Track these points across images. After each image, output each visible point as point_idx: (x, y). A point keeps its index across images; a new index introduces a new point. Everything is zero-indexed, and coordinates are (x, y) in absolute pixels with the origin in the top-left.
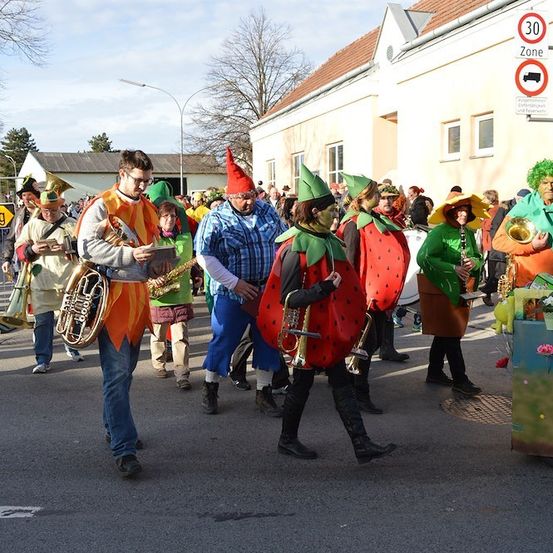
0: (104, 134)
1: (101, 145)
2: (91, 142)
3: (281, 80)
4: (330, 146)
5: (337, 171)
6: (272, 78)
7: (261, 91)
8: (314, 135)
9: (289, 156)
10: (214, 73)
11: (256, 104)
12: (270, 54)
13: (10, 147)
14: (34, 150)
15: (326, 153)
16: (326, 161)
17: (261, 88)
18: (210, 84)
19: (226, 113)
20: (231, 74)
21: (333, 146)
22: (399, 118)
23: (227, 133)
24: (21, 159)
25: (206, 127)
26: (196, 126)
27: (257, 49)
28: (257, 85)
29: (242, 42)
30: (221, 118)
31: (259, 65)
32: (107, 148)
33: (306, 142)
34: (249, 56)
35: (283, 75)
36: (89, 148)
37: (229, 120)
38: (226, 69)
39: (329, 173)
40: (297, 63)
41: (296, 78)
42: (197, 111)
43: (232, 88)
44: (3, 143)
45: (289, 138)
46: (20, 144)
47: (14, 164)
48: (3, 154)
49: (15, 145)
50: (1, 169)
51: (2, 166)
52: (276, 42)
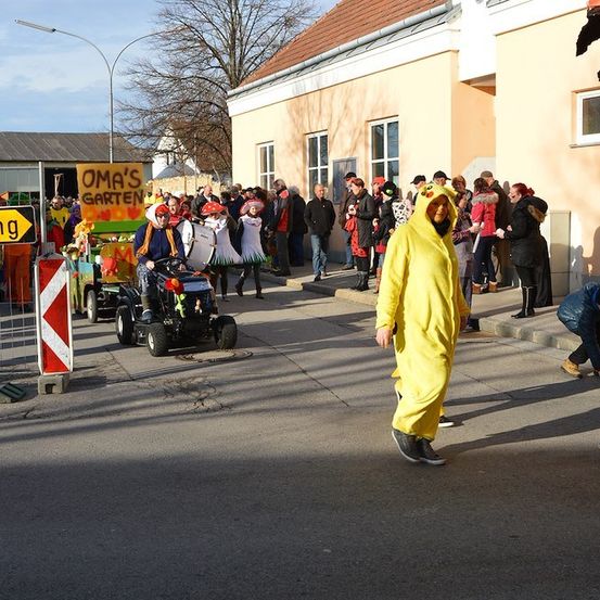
4: (374, 123)
5: (386, 160)
9: (299, 136)
11: (226, 59)
15: (366, 133)
16: (366, 144)
21: (378, 123)
22: (499, 83)
30: (176, 80)
33: (331, 117)
39: (371, 162)
41: (288, 22)
45: (299, 111)
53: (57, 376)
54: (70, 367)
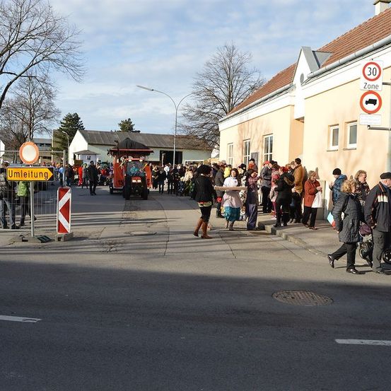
0: (129, 119)
1: (127, 126)
2: (120, 124)
3: (244, 90)
4: (265, 137)
5: (269, 154)
6: (238, 88)
7: (230, 97)
8: (256, 129)
9: (241, 142)
10: (198, 84)
11: (226, 105)
12: (237, 71)
13: (66, 125)
14: (81, 129)
15: (263, 141)
16: (262, 147)
17: (230, 94)
18: (195, 90)
19: (205, 111)
20: (210, 85)
21: (267, 137)
23: (205, 124)
24: (72, 134)
25: (192, 119)
26: (184, 118)
27: (228, 69)
28: (227, 93)
29: (219, 64)
30: (202, 114)
31: (229, 79)
32: (131, 129)
33: (251, 133)
34: (222, 73)
35: (245, 87)
36: (119, 129)
37: (207, 115)
38: (207, 81)
39: (264, 154)
40: (255, 78)
41: (253, 88)
42: (186, 108)
44: (62, 123)
46: (73, 124)
47: (68, 137)
48: (60, 130)
49: (69, 125)
50: (58, 140)
51: (60, 138)
52: (241, 64)
53: (63, 234)
54: (69, 232)
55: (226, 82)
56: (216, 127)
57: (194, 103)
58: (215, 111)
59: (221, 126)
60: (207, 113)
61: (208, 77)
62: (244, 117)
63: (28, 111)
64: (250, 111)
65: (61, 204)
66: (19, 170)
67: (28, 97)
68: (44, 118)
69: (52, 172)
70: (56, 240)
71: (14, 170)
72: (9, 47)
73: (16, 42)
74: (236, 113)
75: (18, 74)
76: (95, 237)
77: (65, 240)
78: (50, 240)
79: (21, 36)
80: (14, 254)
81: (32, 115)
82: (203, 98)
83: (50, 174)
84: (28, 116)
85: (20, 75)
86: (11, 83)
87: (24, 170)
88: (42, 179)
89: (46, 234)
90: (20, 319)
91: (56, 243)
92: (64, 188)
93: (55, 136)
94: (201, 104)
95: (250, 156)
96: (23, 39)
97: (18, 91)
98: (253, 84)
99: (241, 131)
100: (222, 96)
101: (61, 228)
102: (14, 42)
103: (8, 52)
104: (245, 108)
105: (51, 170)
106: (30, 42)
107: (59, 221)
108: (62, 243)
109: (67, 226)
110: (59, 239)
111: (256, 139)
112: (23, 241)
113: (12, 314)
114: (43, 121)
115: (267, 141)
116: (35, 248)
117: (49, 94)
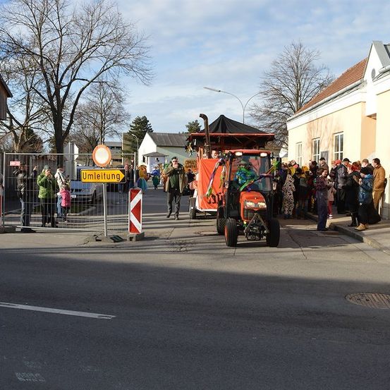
0: (197, 121)
1: (194, 128)
2: (187, 126)
3: (312, 88)
4: (336, 135)
5: (339, 152)
6: (306, 86)
7: (298, 95)
8: (326, 127)
9: (310, 141)
10: (266, 83)
11: (294, 104)
12: (305, 69)
13: (136, 128)
14: (150, 131)
15: (333, 140)
16: (332, 145)
17: (298, 93)
18: (263, 90)
19: (273, 110)
20: (277, 84)
23: (273, 123)
24: (141, 137)
25: (259, 119)
27: (295, 67)
28: (295, 91)
29: (286, 62)
30: (269, 113)
31: (296, 78)
32: (198, 130)
33: (321, 131)
34: (290, 72)
35: (313, 85)
36: (186, 130)
37: (275, 114)
38: (274, 80)
39: (334, 153)
40: (323, 76)
41: (322, 86)
42: (254, 108)
43: (278, 93)
44: (131, 126)
46: (142, 127)
47: (137, 140)
48: (130, 133)
49: (138, 128)
50: (128, 143)
51: (130, 140)
52: (309, 61)
53: (134, 234)
54: (140, 232)
55: (294, 80)
56: (283, 127)
57: (262, 103)
58: (283, 110)
59: (290, 126)
60: (275, 112)
61: (275, 75)
62: (313, 115)
63: (100, 115)
64: (319, 109)
65: (133, 205)
66: (92, 173)
67: (99, 102)
68: (115, 122)
69: (124, 174)
70: (128, 239)
71: (88, 173)
72: (81, 55)
73: (88, 50)
74: (304, 111)
75: (90, 80)
76: (165, 237)
77: (137, 240)
78: (122, 240)
79: (92, 43)
80: (89, 253)
81: (103, 119)
82: (270, 97)
83: (122, 176)
84: (99, 120)
85: (92, 81)
86: (83, 89)
87: (97, 173)
88: (115, 180)
89: (118, 234)
90: (95, 316)
91: (128, 242)
92: (135, 189)
93: (125, 139)
94: (268, 103)
95: (320, 155)
96: (94, 46)
97: (89, 97)
98: (321, 82)
99: (310, 129)
100: (290, 95)
101: (133, 228)
102: (86, 49)
103: (80, 60)
104: (314, 106)
105: (123, 171)
106: (101, 49)
107: (131, 221)
108: (134, 243)
109: (138, 226)
110: (131, 239)
111: (326, 137)
112: (97, 240)
113: (88, 311)
114: (113, 125)
115: (337, 139)
116: (107, 247)
117: (119, 99)
